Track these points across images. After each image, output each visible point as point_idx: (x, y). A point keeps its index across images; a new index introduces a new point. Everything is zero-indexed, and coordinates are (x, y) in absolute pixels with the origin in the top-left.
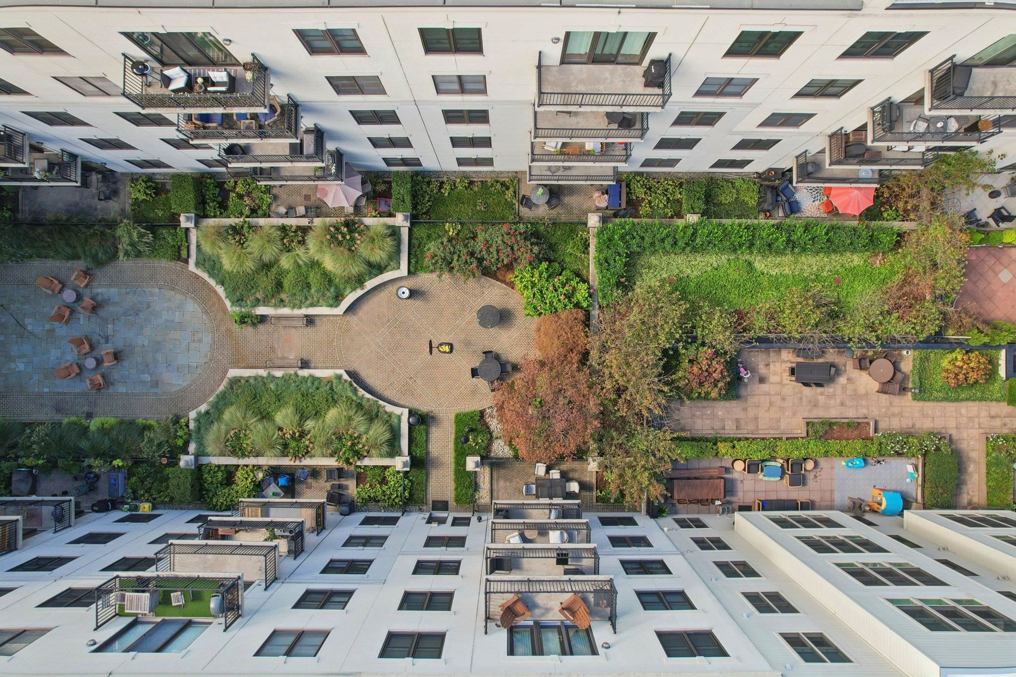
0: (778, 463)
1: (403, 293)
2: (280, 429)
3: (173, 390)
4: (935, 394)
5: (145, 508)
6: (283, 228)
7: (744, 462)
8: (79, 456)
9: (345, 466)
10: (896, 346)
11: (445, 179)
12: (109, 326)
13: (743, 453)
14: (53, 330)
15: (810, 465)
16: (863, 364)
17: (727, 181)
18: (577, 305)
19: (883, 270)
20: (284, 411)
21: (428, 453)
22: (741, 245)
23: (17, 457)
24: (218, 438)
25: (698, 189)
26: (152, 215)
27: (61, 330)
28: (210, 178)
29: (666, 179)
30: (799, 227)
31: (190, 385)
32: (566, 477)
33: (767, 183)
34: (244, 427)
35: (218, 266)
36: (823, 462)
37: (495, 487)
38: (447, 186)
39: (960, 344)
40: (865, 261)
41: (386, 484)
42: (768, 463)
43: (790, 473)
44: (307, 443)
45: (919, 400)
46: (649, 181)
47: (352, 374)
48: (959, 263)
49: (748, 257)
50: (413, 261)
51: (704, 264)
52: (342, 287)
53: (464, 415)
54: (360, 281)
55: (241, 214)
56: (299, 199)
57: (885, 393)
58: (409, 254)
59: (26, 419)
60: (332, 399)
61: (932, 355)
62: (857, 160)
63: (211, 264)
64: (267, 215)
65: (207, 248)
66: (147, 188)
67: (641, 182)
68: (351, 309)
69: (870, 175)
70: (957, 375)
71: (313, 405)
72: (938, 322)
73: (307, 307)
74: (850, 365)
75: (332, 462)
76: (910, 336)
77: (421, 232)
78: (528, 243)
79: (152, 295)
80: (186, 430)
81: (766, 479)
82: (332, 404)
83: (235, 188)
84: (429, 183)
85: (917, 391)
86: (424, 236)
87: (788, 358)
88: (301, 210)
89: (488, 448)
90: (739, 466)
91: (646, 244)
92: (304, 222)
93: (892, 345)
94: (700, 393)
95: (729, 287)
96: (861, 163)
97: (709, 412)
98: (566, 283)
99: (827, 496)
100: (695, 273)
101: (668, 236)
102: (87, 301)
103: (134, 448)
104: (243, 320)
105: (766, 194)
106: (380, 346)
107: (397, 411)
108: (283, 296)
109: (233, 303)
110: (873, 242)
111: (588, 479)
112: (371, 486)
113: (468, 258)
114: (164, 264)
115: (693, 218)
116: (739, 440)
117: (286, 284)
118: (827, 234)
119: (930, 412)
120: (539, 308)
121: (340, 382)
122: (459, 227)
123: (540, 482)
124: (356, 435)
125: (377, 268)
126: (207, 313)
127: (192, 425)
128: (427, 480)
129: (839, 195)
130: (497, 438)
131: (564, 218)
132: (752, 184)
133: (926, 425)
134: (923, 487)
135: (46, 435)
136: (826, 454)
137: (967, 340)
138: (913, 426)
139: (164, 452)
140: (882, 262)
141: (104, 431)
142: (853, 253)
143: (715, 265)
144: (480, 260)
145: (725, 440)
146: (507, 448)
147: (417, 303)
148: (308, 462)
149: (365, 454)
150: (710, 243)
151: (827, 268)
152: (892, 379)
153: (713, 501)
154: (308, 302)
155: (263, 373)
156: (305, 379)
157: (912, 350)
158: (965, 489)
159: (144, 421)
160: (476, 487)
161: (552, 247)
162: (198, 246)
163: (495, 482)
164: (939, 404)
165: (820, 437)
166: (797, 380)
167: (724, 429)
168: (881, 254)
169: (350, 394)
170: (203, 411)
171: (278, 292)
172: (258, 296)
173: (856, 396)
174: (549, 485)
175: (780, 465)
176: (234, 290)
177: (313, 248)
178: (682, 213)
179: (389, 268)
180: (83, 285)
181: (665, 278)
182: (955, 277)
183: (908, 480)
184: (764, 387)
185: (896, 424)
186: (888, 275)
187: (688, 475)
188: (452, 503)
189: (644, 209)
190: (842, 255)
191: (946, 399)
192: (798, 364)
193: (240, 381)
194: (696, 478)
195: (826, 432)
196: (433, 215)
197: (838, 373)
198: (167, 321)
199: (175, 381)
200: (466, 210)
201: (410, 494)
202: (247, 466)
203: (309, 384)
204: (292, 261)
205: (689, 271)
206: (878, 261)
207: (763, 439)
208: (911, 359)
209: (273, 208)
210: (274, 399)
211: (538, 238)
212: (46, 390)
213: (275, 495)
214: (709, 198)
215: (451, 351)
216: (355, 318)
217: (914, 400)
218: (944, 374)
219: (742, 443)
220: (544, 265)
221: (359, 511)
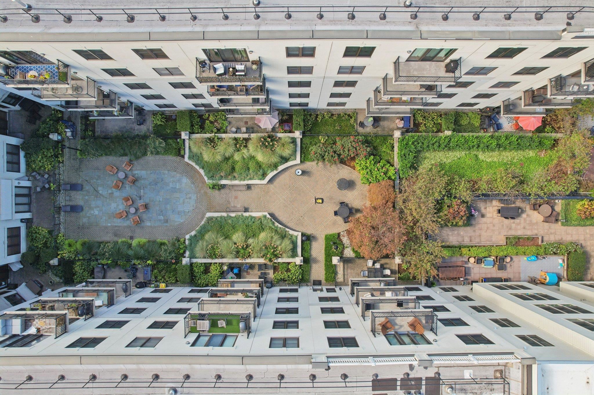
0: (491, 259)
1: (298, 172)
2: (235, 244)
3: (176, 224)
4: (573, 222)
5: (162, 286)
6: (235, 139)
7: (475, 258)
8: (128, 259)
9: (269, 263)
10: (554, 197)
11: (319, 113)
12: (141, 191)
13: (474, 254)
14: (113, 193)
15: (508, 259)
16: (535, 207)
17: (464, 113)
18: (390, 178)
19: (545, 159)
20: (237, 234)
21: (311, 256)
22: (473, 146)
23: (97, 260)
24: (202, 249)
25: (451, 118)
26: (164, 132)
27: (117, 193)
28: (195, 113)
29: (433, 113)
30: (503, 137)
31: (185, 222)
32: (383, 267)
33: (485, 114)
34: (216, 243)
35: (200, 159)
36: (515, 258)
37: (346, 273)
38: (320, 117)
39: (586, 196)
40: (536, 154)
41: (290, 271)
42: (486, 259)
43: (498, 263)
44: (250, 250)
45: (565, 226)
46: (424, 114)
47: (272, 215)
48: (587, 155)
49: (475, 153)
50: (303, 156)
51: (453, 156)
52: (266, 169)
53: (330, 235)
54: (275, 166)
55: (212, 132)
56: (242, 124)
57: (547, 222)
58: (301, 152)
59: (99, 239)
60: (262, 228)
61: (571, 202)
62: (537, 104)
63: (197, 158)
64: (225, 132)
65: (195, 150)
66: (162, 118)
67: (421, 114)
68: (271, 181)
69: (542, 111)
70: (585, 212)
71: (252, 231)
72: (576, 185)
73: (248, 180)
74: (528, 208)
75: (262, 261)
76: (561, 192)
77: (307, 141)
78: (364, 146)
79: (164, 174)
80: (184, 245)
81: (485, 267)
82: (262, 230)
83: (208, 118)
84: (310, 115)
85: (564, 221)
86: (309, 143)
87: (496, 204)
88: (244, 129)
89: (342, 253)
90: (472, 260)
91: (425, 146)
92: (246, 136)
93: (552, 197)
94: (453, 223)
95: (466, 168)
96: (539, 105)
97: (456, 233)
98: (383, 166)
99: (517, 275)
100: (449, 161)
101: (436, 142)
102: (131, 178)
103: (157, 254)
104: (214, 187)
105: (485, 120)
106: (285, 200)
107: (295, 233)
108: (235, 174)
109: (209, 179)
110: (541, 143)
111: (394, 268)
112: (281, 273)
113: (333, 154)
114: (171, 158)
115: (448, 133)
116: (472, 247)
117: (237, 168)
118: (517, 141)
119: (570, 232)
120: (370, 180)
121: (266, 219)
122: (327, 138)
123: (370, 270)
124: (275, 246)
125: (285, 160)
126: (193, 183)
127: (187, 242)
128: (310, 270)
129: (523, 120)
130: (347, 247)
131: (380, 133)
132: (477, 115)
133: (568, 238)
134: (567, 271)
135: (112, 248)
136: (517, 254)
137: (590, 194)
138: (562, 239)
139: (172, 257)
140: (545, 154)
141: (140, 245)
142: (529, 150)
143: (459, 157)
144: (339, 155)
145: (465, 247)
146: (352, 252)
147: (305, 178)
148: (249, 261)
149: (280, 256)
150: (457, 145)
151: (516, 158)
152: (551, 215)
153: (459, 278)
154: (248, 178)
155: (224, 214)
156: (247, 218)
157: (561, 200)
158: (589, 271)
159: (161, 241)
160: (335, 273)
161: (375, 148)
162: (190, 148)
163: (346, 270)
164: (575, 228)
165: (514, 245)
166: (501, 216)
167: (464, 241)
168: (544, 150)
169: (271, 225)
170: (193, 235)
171: (232, 173)
172: (222, 174)
173: (531, 224)
174: (374, 271)
175: (493, 260)
176: (209, 171)
177: (252, 149)
178: (442, 130)
179: (291, 159)
180: (129, 170)
181: (433, 164)
182: (585, 162)
183: (559, 267)
184: (484, 220)
185: (552, 238)
186: (548, 161)
187: (445, 265)
188: (323, 281)
189: (422, 128)
190: (524, 151)
191: (579, 225)
192: (502, 207)
193: (212, 219)
194: (450, 267)
195: (516, 243)
196: (313, 132)
197: (523, 211)
198: (172, 188)
199: (177, 220)
200: (330, 129)
201: (302, 276)
202: (216, 263)
203: (249, 220)
204: (241, 156)
205: (445, 160)
206: (543, 154)
207: (484, 246)
208: (560, 204)
209: (229, 128)
210: (231, 228)
211: (368, 143)
212: (109, 225)
213: (232, 278)
214: (456, 122)
215: (323, 202)
216: (272, 185)
217: (562, 225)
218: (579, 212)
219: (474, 248)
220: (372, 157)
221: (275, 286)
